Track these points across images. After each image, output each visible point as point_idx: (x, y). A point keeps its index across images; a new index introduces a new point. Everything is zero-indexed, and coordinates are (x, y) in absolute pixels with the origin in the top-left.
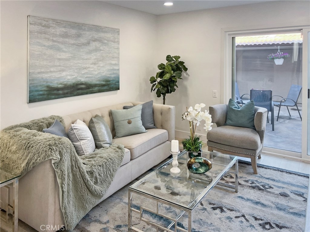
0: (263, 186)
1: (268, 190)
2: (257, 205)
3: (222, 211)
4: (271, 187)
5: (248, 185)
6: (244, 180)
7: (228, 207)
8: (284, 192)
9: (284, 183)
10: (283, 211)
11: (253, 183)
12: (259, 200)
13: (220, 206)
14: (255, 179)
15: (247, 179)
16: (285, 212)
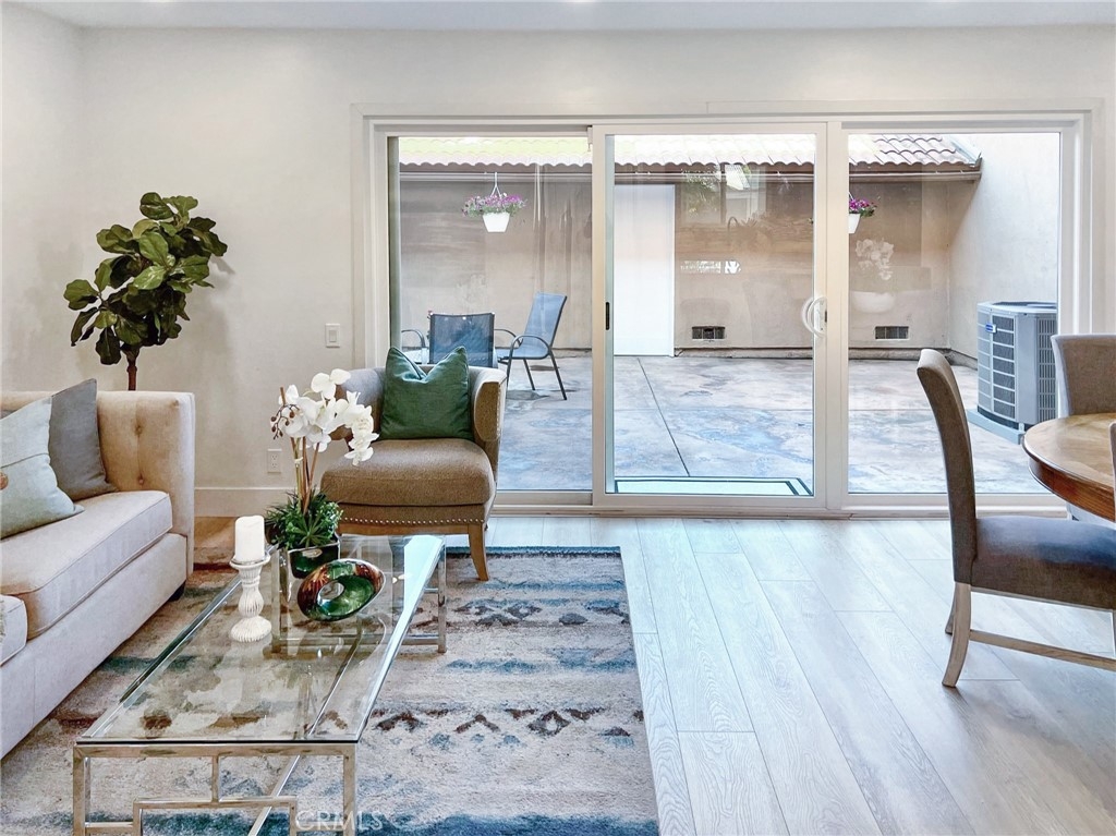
0: (510, 611)
1: (529, 618)
2: (511, 673)
3: (412, 723)
4: (533, 609)
5: (470, 619)
6: (456, 608)
7: (429, 707)
8: (570, 612)
9: (563, 586)
10: (580, 667)
11: (482, 610)
12: (511, 654)
13: (401, 711)
14: (487, 597)
15: (462, 604)
16: (585, 669)
